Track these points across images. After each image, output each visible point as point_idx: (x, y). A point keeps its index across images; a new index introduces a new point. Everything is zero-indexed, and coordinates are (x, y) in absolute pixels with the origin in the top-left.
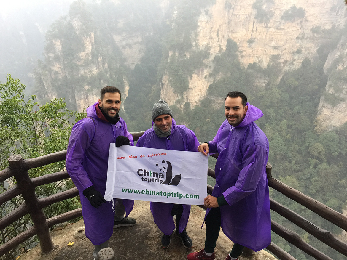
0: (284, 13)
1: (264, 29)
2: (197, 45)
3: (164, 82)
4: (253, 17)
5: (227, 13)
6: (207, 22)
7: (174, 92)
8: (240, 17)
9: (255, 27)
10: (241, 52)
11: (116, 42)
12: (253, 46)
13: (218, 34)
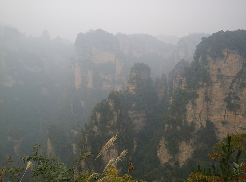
1: (234, 116)
2: (186, 122)
3: (160, 145)
4: (224, 107)
5: (206, 103)
6: (193, 108)
7: (168, 153)
8: (216, 106)
9: (227, 113)
10: (217, 129)
11: (130, 115)
12: (226, 126)
13: (200, 116)
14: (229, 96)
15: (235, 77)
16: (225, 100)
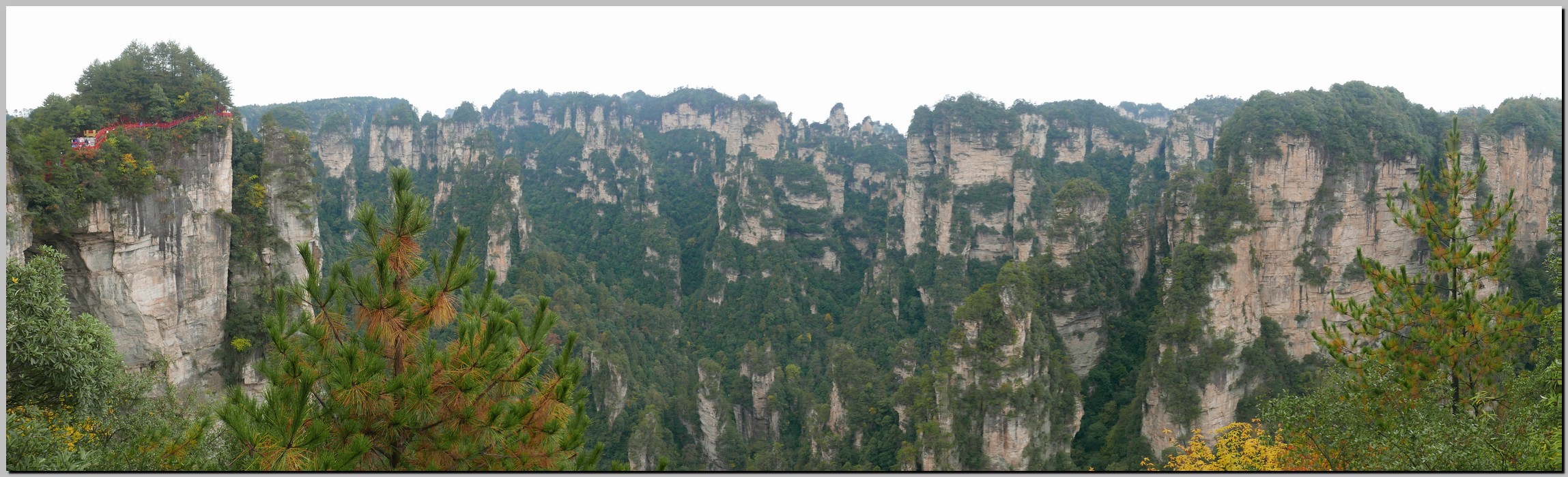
0: (1346, 269)
1: (1320, 297)
2: (1211, 330)
3: (1149, 402)
4: (1297, 279)
5: (1255, 275)
6: (1226, 291)
7: (1172, 422)
8: (1277, 280)
9: (1304, 294)
10: (1287, 337)
11: (1058, 329)
12: (1305, 324)
13: (1244, 311)
14: (1305, 250)
15: (1311, 202)
16: (1297, 263)
